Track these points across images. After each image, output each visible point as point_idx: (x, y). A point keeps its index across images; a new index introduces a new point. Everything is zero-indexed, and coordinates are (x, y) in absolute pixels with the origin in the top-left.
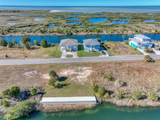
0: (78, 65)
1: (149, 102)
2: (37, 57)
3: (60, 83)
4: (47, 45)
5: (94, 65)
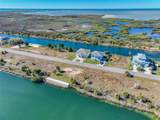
1: (94, 95)
4: (71, 51)
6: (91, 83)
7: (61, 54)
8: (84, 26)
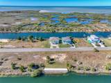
0: (59, 52)
2: (38, 47)
3: (52, 62)
5: (67, 53)
6: (81, 63)
7: (35, 44)
8: (33, 19)
